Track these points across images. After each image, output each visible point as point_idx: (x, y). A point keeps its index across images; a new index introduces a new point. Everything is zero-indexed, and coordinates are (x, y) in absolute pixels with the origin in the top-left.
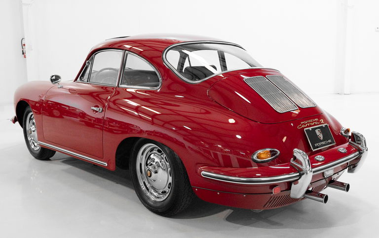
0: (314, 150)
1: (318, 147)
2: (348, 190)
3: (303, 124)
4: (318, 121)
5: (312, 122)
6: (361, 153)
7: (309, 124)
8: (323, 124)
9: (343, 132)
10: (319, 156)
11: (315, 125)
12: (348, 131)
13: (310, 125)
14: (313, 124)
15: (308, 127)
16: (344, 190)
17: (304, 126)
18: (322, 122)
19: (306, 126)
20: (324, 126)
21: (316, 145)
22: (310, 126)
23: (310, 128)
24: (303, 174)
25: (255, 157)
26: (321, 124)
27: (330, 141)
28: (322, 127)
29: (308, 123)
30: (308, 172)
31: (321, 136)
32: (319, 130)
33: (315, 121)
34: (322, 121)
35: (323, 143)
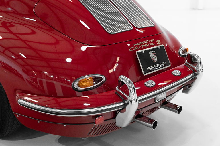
0: (145, 75)
1: (150, 71)
2: (180, 112)
3: (136, 46)
4: (154, 42)
5: (147, 44)
6: (195, 75)
7: (142, 46)
8: (159, 45)
9: (181, 52)
10: (149, 82)
11: (150, 46)
12: (186, 50)
13: (144, 46)
14: (148, 45)
15: (141, 49)
16: (176, 112)
17: (136, 48)
18: (159, 43)
19: (140, 47)
20: (159, 48)
21: (148, 68)
22: (145, 48)
23: (143, 51)
24: (128, 103)
25: (76, 84)
26: (157, 45)
27: (164, 63)
28: (157, 48)
29: (142, 44)
30: (134, 101)
31: (155, 59)
32: (153, 51)
33: (151, 42)
34: (159, 41)
35: (157, 66)
